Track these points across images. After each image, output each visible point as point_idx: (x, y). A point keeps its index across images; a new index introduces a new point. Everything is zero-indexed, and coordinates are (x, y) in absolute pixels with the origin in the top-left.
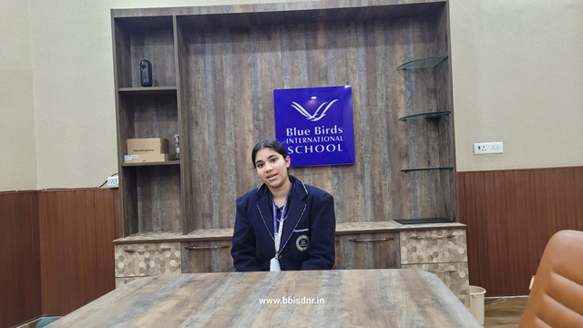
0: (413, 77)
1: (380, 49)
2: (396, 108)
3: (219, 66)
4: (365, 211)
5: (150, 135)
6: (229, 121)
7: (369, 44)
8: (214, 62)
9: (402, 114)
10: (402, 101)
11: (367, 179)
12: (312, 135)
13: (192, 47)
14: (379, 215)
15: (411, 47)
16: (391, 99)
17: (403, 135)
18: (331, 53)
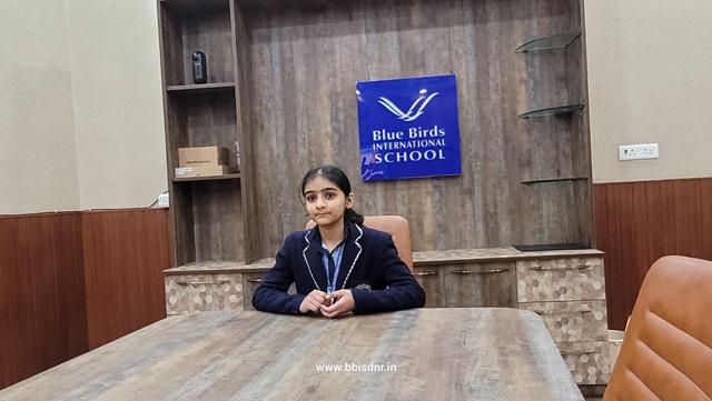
0: (537, 61)
1: (493, 26)
2: (514, 102)
3: (289, 56)
4: (475, 235)
5: (206, 143)
6: (301, 123)
7: (479, 20)
8: (282, 51)
9: (522, 110)
10: (522, 93)
11: (478, 193)
12: (406, 139)
13: (255, 33)
14: (492, 240)
15: (534, 22)
16: (508, 92)
17: (524, 137)
18: (430, 34)
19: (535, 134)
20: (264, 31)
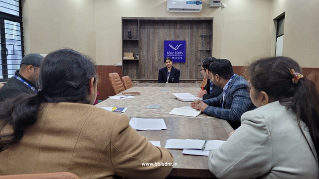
0: (203, 39)
1: (195, 30)
2: (198, 47)
3: (149, 33)
4: (187, 76)
5: (128, 51)
6: (151, 48)
7: (192, 29)
8: (147, 31)
9: (199, 49)
10: (200, 45)
11: (189, 66)
12: (174, 54)
13: (141, 27)
14: (191, 77)
15: (203, 30)
16: (197, 45)
17: (199, 55)
18: (181, 30)
19: (202, 55)
20: (143, 26)
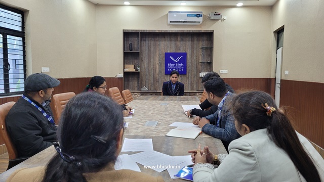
0: (204, 51)
1: (195, 42)
2: (199, 59)
3: (150, 45)
4: (189, 88)
5: (129, 64)
6: (152, 60)
7: (192, 41)
8: (148, 44)
9: (200, 61)
10: (201, 57)
11: (190, 78)
12: (175, 66)
13: (142, 39)
15: (204, 42)
16: (197, 57)
17: (200, 67)
18: (182, 43)
20: (144, 39)
